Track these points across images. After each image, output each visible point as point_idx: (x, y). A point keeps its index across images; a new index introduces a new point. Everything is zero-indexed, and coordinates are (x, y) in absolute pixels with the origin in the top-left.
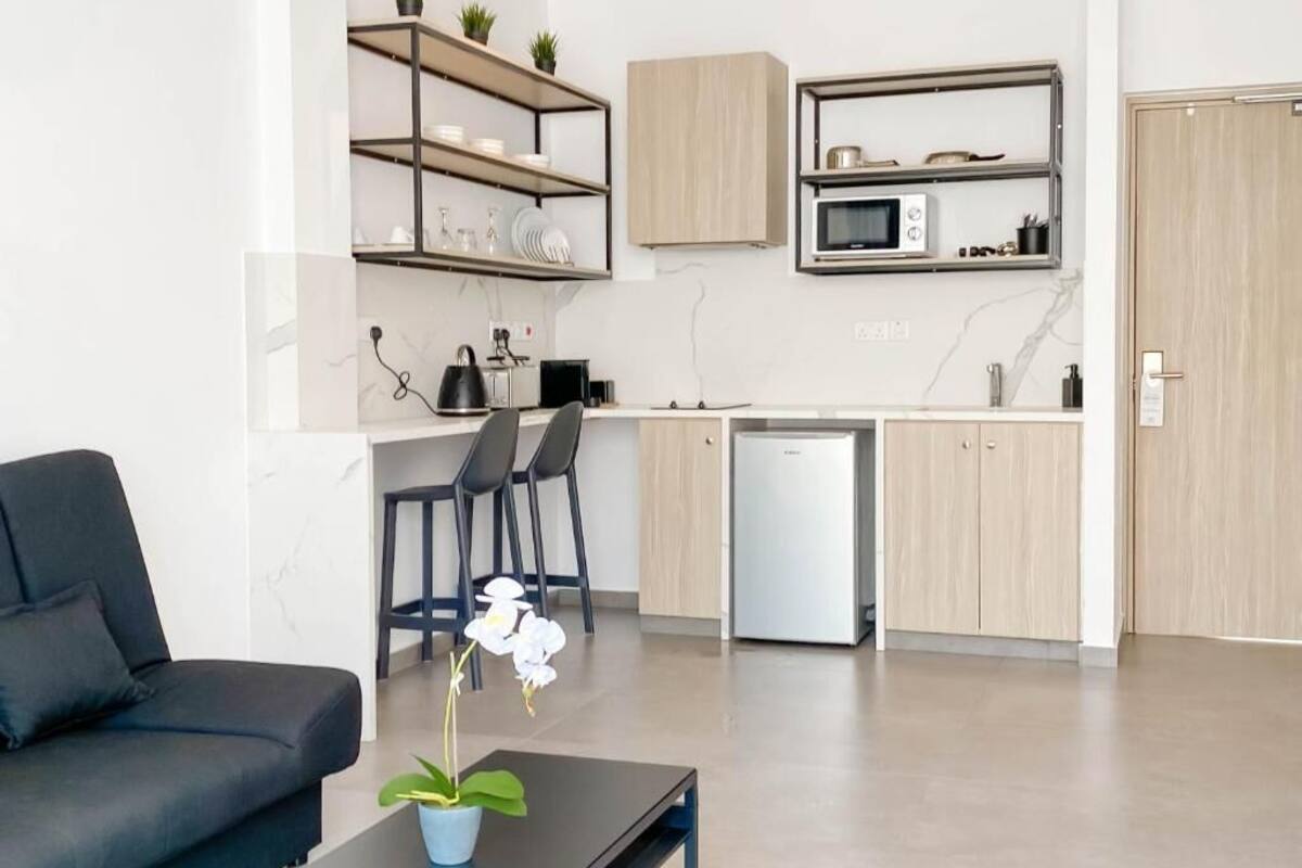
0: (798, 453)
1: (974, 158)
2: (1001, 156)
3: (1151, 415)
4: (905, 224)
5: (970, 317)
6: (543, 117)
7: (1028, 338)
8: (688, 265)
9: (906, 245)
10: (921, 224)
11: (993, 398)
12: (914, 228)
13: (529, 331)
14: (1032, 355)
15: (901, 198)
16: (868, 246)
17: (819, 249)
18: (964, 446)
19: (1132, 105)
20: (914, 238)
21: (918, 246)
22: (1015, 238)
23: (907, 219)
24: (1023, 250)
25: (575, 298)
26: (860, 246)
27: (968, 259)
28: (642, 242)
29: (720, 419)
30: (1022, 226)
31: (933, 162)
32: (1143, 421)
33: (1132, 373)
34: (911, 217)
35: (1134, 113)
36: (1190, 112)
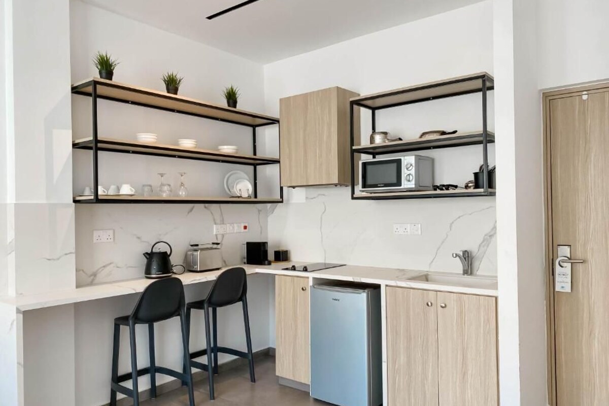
0: (338, 300)
1: (443, 133)
2: (455, 132)
3: (563, 285)
4: (405, 173)
5: (453, 223)
6: (257, 129)
7: (485, 235)
8: (319, 195)
9: (405, 185)
10: (413, 172)
11: (464, 271)
12: (409, 175)
13: (245, 228)
14: (488, 246)
15: (402, 158)
16: (386, 185)
17: (363, 188)
18: (428, 305)
19: (546, 97)
20: (409, 181)
21: (412, 185)
22: (472, 178)
23: (405, 169)
24: (477, 186)
25: (275, 211)
26: (382, 185)
27: (438, 192)
28: (289, 185)
29: (308, 278)
30: (477, 171)
31: (423, 137)
32: (557, 289)
33: (551, 257)
34: (407, 169)
35: (548, 101)
36: (585, 97)
